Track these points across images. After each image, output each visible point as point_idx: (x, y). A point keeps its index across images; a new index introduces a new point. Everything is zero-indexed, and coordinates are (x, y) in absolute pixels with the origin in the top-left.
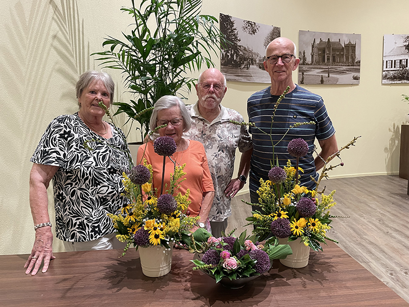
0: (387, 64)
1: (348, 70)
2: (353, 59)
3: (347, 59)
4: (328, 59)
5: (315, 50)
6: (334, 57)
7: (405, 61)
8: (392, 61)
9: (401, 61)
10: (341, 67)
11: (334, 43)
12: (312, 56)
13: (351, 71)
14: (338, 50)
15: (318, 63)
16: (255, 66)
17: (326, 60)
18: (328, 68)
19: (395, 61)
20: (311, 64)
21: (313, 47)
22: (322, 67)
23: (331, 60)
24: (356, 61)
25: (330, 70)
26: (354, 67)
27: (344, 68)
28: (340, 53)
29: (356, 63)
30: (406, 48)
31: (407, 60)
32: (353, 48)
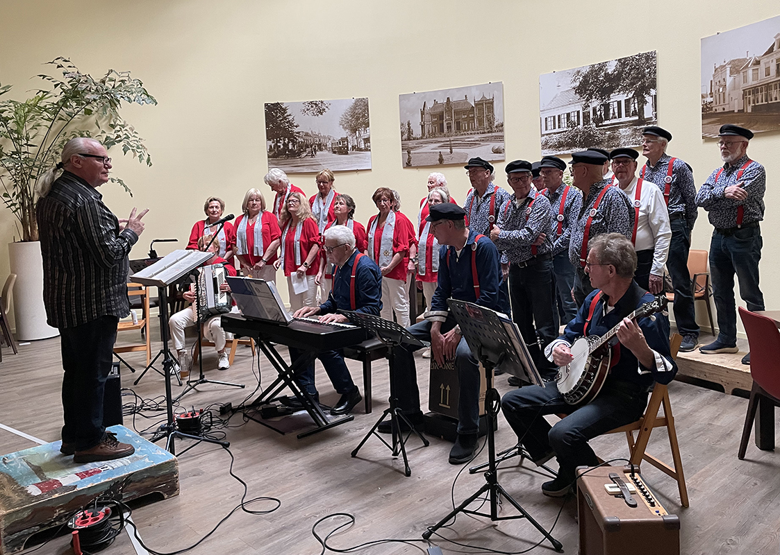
0: (546, 123)
1: (483, 140)
2: (491, 123)
3: (481, 122)
4: (449, 127)
5: (427, 117)
6: (458, 124)
7: (576, 114)
8: (554, 117)
9: (568, 115)
10: (471, 136)
11: (458, 103)
12: (422, 126)
13: (488, 140)
14: (464, 112)
15: (433, 135)
16: (325, 152)
17: (445, 130)
18: (450, 141)
19: (559, 116)
20: (422, 138)
21: (423, 113)
22: (439, 139)
23: (453, 129)
24: (496, 124)
25: (452, 142)
26: (494, 134)
27: (477, 137)
28: (468, 116)
29: (496, 127)
30: (576, 93)
31: (578, 112)
32: (490, 104)
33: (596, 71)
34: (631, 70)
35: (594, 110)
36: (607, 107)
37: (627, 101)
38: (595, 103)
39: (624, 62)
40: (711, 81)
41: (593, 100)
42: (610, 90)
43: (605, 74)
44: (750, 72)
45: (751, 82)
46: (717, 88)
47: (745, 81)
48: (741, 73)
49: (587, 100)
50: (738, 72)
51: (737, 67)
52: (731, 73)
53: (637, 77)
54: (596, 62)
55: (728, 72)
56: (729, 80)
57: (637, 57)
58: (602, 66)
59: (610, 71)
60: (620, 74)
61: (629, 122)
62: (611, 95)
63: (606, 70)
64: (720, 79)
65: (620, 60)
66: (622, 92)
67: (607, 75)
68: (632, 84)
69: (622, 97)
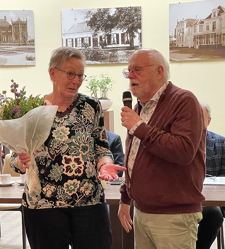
0: (67, 43)
1: (19, 50)
2: (25, 38)
3: (17, 37)
7: (88, 39)
8: (72, 39)
9: (83, 39)
10: (9, 46)
13: (22, 51)
14: (4, 28)
19: (76, 39)
24: (29, 39)
26: (27, 47)
27: (14, 47)
28: (7, 31)
29: (29, 42)
30: (88, 25)
31: (90, 38)
32: (24, 25)
33: (101, 13)
34: (125, 16)
35: (101, 37)
36: (109, 37)
37: (123, 35)
38: (101, 33)
39: (121, 10)
40: (175, 29)
41: (100, 31)
42: (112, 26)
43: (108, 16)
44: (198, 27)
45: (198, 33)
46: (178, 33)
47: (195, 31)
48: (193, 27)
49: (96, 31)
50: (191, 26)
51: (191, 23)
52: (187, 26)
53: (129, 21)
54: (102, 7)
55: (185, 25)
56: (186, 30)
57: (129, 8)
58: (106, 11)
59: (111, 14)
60: (118, 17)
61: (124, 47)
62: (112, 30)
63: (109, 13)
64: (180, 28)
65: (118, 9)
66: (119, 29)
67: (109, 17)
68: (126, 24)
69: (120, 32)
